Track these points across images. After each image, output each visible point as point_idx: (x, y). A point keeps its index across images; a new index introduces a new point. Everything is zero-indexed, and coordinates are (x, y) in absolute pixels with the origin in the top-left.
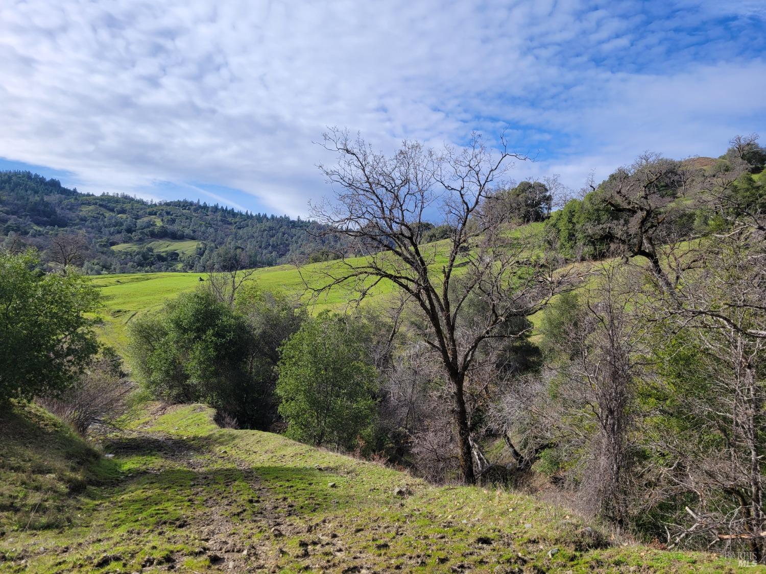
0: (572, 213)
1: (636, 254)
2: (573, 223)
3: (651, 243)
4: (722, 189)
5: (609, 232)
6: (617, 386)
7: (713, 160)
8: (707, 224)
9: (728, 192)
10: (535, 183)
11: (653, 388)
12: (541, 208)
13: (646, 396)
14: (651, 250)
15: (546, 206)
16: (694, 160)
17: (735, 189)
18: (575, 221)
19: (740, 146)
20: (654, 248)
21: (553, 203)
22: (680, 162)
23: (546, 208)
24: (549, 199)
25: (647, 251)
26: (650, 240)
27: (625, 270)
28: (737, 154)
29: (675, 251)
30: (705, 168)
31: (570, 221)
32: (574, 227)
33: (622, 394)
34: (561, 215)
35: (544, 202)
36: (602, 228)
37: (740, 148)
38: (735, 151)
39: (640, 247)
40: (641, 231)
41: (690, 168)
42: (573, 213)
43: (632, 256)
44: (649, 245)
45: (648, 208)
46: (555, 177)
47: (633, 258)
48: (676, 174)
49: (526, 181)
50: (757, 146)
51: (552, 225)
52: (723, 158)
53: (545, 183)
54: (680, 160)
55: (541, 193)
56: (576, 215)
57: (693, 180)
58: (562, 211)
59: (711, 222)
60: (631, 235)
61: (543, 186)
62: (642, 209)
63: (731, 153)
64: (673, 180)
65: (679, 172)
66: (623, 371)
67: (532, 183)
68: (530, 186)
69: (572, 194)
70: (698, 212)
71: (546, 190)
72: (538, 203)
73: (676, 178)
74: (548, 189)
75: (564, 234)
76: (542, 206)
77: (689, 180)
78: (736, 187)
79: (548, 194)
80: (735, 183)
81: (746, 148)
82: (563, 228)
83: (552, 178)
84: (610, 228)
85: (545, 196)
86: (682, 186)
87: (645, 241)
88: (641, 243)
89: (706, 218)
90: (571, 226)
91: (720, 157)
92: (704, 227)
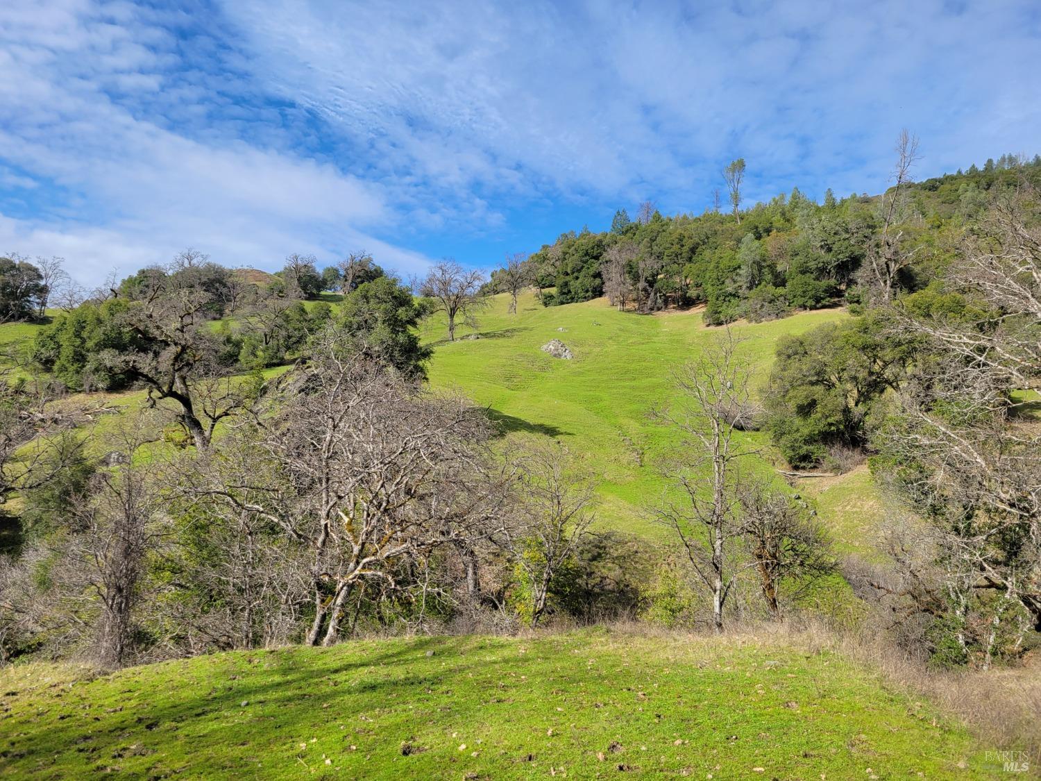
0: (81, 325)
1: (165, 395)
2: (81, 338)
3: (184, 383)
4: (273, 316)
5: (133, 367)
6: (128, 563)
7: (268, 276)
8: (256, 356)
9: (279, 321)
10: (21, 262)
11: (168, 560)
12: (29, 301)
13: (158, 569)
14: (184, 391)
15: (38, 300)
16: (247, 272)
17: (287, 319)
18: (85, 336)
19: (297, 266)
20: (187, 390)
21: (50, 297)
22: (231, 270)
23: (38, 303)
24: (43, 291)
25: (179, 392)
26: (183, 379)
27: (150, 414)
28: (294, 274)
29: (212, 394)
30: (258, 283)
31: (77, 335)
32: (82, 343)
33: (133, 570)
34: (65, 323)
35: (34, 294)
36: (125, 361)
37: (297, 269)
38: (291, 270)
39: (171, 388)
40: (174, 369)
41: (241, 280)
42: (84, 324)
43: (160, 398)
44: (182, 386)
45: (183, 343)
46: (56, 261)
47: (162, 400)
48: (225, 286)
49: (7, 257)
50: (314, 271)
51: (48, 337)
52: (279, 275)
53: (39, 266)
54: (230, 268)
55: (30, 280)
56: (88, 328)
57: (244, 297)
58: (65, 319)
59: (260, 353)
60: (160, 372)
61: (36, 270)
62: (176, 344)
63: (287, 273)
64: (221, 293)
65: (229, 284)
66: (136, 545)
67: (17, 262)
68: (13, 267)
69: (83, 293)
70: (246, 339)
71: (40, 277)
72: (26, 293)
73: (225, 290)
74: (43, 275)
75: (67, 351)
76: (31, 299)
77: (240, 296)
78: (288, 316)
79: (42, 283)
80: (287, 312)
81: (303, 270)
82: (65, 344)
83: (50, 261)
84: (134, 361)
85: (37, 285)
86: (231, 301)
87: (177, 380)
88: (172, 383)
89: (255, 347)
90: (78, 342)
91: (276, 274)
92: (251, 357)
